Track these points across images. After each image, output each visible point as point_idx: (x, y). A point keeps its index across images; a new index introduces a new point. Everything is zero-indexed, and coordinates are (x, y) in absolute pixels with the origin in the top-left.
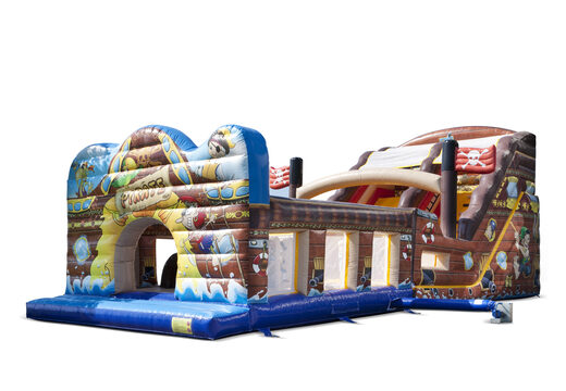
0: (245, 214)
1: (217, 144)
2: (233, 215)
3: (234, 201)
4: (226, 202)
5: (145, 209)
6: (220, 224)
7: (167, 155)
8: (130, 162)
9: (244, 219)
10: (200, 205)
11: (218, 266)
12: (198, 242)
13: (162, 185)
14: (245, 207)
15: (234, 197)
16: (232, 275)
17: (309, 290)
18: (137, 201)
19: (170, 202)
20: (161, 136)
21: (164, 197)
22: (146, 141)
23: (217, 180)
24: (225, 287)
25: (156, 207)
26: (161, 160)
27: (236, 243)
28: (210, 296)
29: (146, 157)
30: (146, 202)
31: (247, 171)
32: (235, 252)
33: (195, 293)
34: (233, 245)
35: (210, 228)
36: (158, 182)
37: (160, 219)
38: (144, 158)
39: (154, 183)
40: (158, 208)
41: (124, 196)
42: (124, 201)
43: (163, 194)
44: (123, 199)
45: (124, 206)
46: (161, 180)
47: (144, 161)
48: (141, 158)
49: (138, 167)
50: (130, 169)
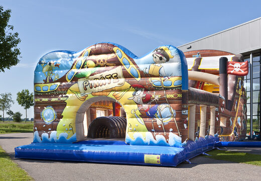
0: (180, 96)
1: (160, 56)
2: (172, 96)
3: (172, 88)
4: (166, 89)
5: (102, 91)
6: (162, 101)
7: (121, 60)
8: (91, 63)
9: (179, 99)
10: (146, 90)
11: (161, 125)
12: (146, 111)
13: (117, 77)
14: (180, 91)
15: (173, 86)
16: (171, 130)
17: (195, 138)
18: (96, 86)
19: (123, 87)
20: (115, 49)
21: (119, 84)
22: (103, 51)
23: (159, 76)
24: (167, 137)
25: (112, 90)
26: (116, 63)
27: (174, 112)
28: (155, 142)
29: (104, 61)
30: (104, 87)
31: (181, 72)
32: (173, 117)
33: (144, 140)
34: (172, 113)
35: (154, 103)
36: (113, 76)
37: (113, 97)
38: (102, 61)
39: (110, 76)
40: (113, 91)
41: (86, 83)
42: (86, 86)
43: (117, 83)
44: (85, 85)
45: (86, 89)
46: (116, 75)
47: (102, 63)
48: (99, 61)
49: (96, 67)
50: (90, 67)
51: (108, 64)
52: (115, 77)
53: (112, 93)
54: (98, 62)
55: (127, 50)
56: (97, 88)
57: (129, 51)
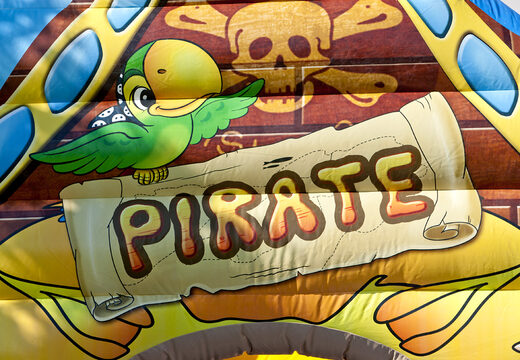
5: (286, 285)
7: (442, 50)
13: (409, 177)
25: (369, 277)
26: (404, 67)
30: (302, 256)
36: (383, 166)
37: (382, 335)
38: (281, 48)
39: (353, 168)
40: (380, 281)
41: (139, 219)
42: (139, 242)
43: (418, 225)
44: (130, 232)
45: (140, 269)
46: (405, 159)
47: (280, 63)
48: (260, 47)
49: (228, 92)
50: (173, 92)
51: (332, 76)
52: (395, 174)
53: (368, 301)
54: (245, 56)
55: (508, 8)
56: (240, 262)
57: (512, 12)
